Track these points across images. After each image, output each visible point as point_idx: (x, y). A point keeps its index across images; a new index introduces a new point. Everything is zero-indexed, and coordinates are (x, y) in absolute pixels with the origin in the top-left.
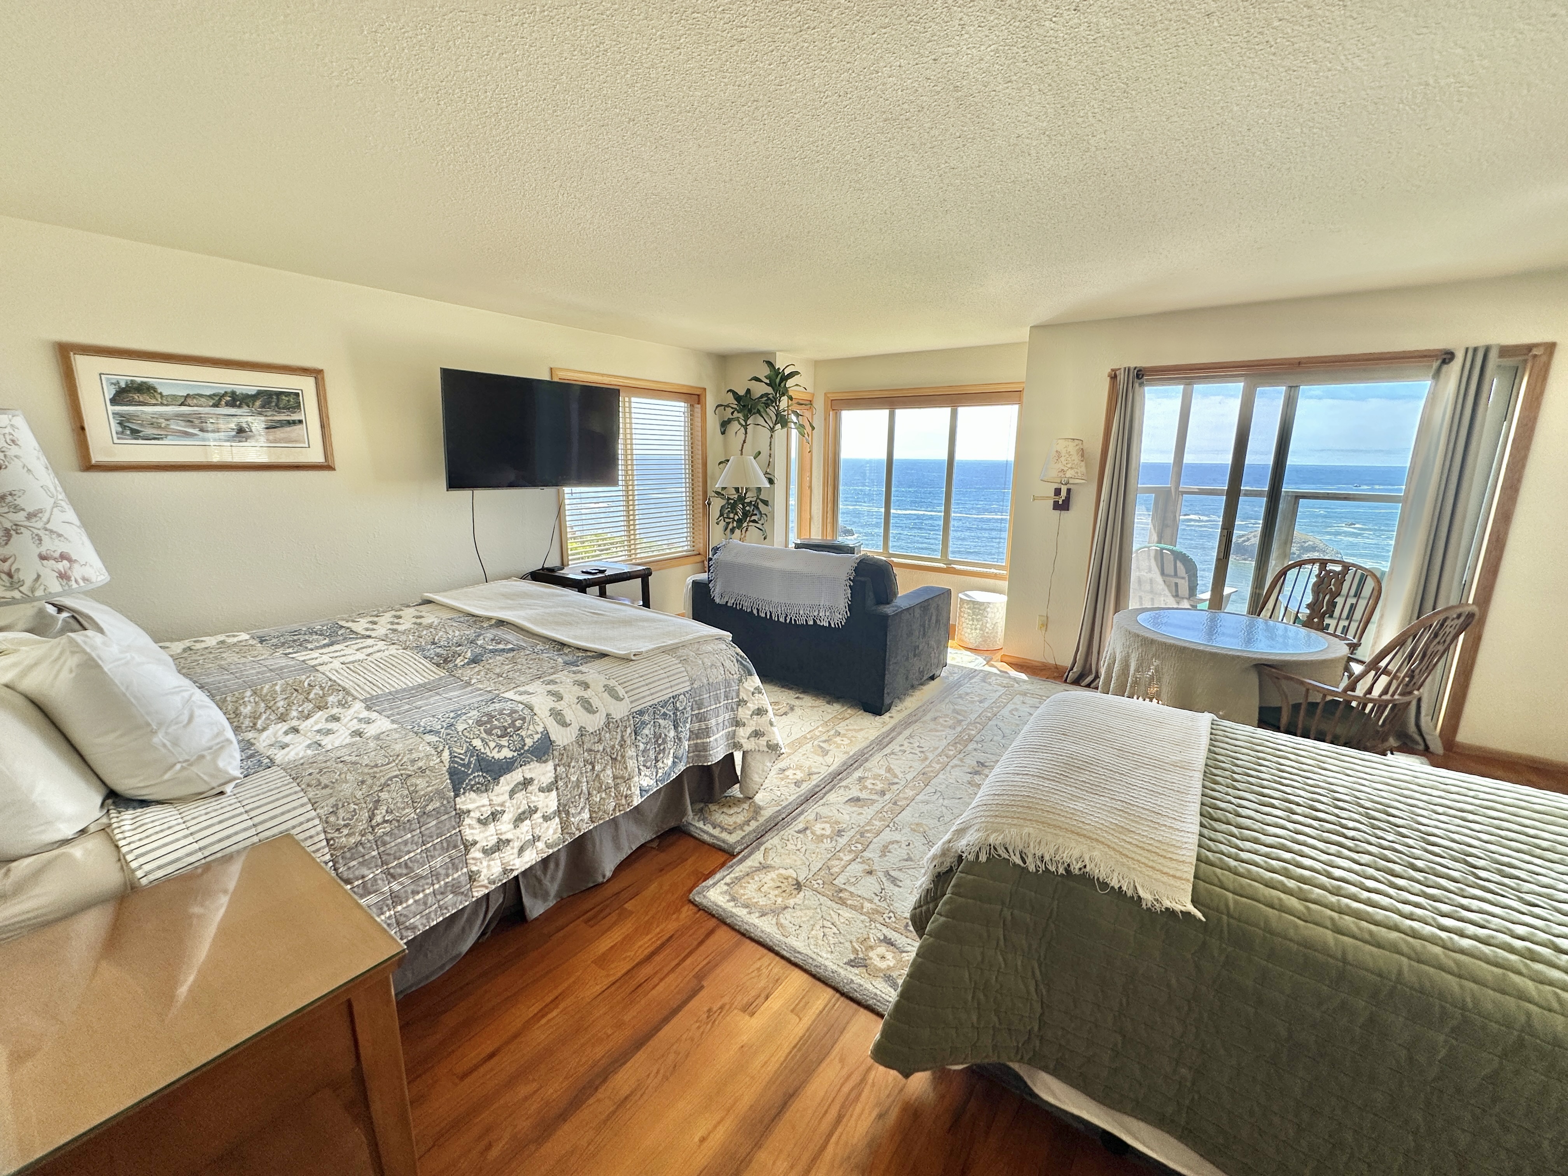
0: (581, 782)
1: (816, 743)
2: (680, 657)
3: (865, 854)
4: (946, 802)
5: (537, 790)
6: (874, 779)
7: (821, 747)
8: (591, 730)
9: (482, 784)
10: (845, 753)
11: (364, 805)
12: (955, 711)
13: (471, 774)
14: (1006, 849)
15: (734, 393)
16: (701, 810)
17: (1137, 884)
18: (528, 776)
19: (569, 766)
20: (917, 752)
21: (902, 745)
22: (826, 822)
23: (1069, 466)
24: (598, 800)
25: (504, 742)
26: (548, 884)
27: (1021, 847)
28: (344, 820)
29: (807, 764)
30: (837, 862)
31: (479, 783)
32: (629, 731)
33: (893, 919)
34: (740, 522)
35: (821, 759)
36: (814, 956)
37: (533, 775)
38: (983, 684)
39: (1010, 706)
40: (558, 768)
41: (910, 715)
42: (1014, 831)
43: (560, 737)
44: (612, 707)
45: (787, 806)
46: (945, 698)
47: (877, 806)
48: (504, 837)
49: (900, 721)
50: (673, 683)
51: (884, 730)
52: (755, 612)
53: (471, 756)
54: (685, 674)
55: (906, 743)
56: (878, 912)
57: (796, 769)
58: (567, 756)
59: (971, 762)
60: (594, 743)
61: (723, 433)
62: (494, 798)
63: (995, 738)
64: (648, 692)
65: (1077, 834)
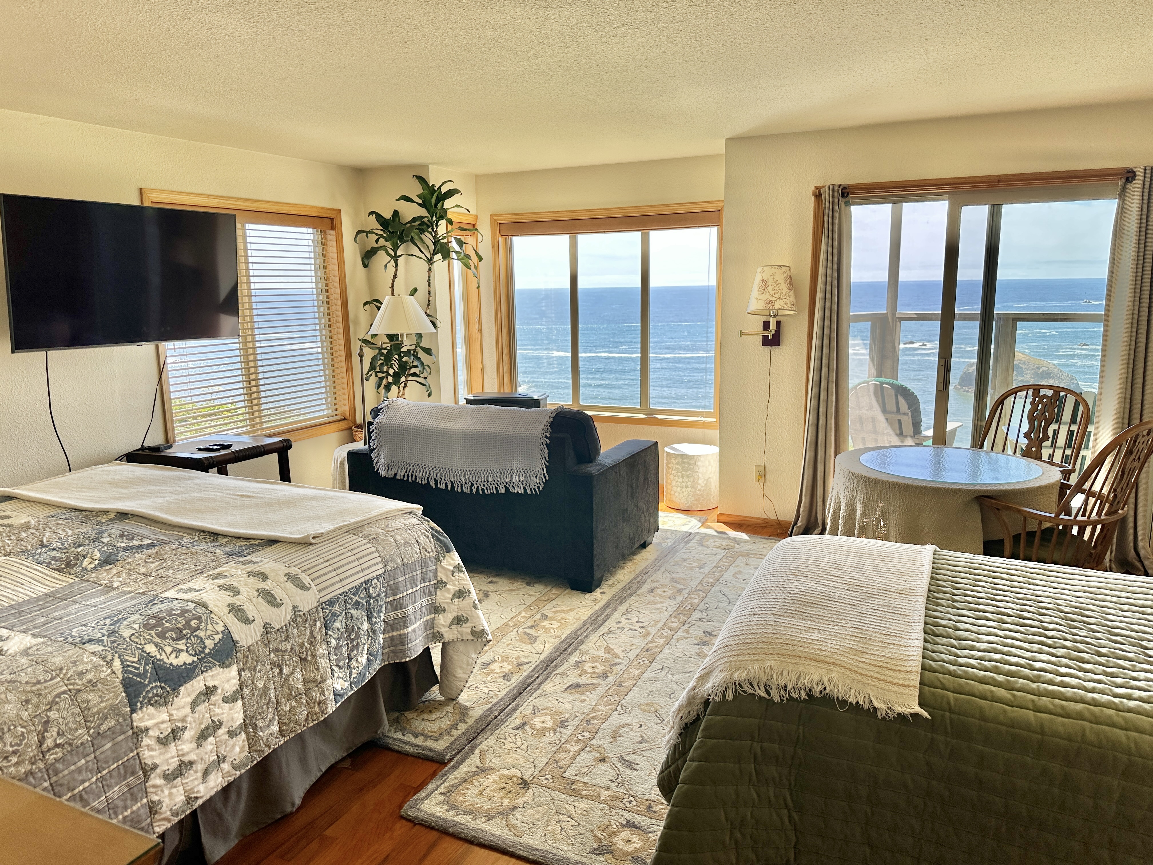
0: (269, 689)
1: (521, 630)
2: (368, 536)
3: (594, 742)
4: (675, 678)
5: (220, 701)
6: (593, 662)
7: (528, 634)
8: (277, 627)
9: (161, 697)
10: (556, 637)
11: (33, 728)
12: (673, 580)
13: (148, 685)
14: (751, 684)
15: (379, 217)
16: (397, 720)
17: (872, 698)
18: (210, 684)
19: (255, 670)
20: (637, 628)
21: (619, 622)
22: (546, 714)
23: (777, 296)
24: (288, 709)
25: (181, 645)
26: (229, 818)
27: (764, 680)
28: (11, 746)
29: (515, 654)
30: (564, 755)
31: (157, 695)
32: (318, 624)
33: (634, 803)
34: (397, 376)
35: (529, 647)
36: (554, 851)
37: (216, 683)
38: (701, 548)
39: (733, 570)
40: (243, 673)
41: (624, 588)
42: (756, 665)
43: (243, 636)
44: (298, 599)
45: (498, 702)
46: (661, 566)
47: (600, 691)
48: (186, 759)
49: (613, 597)
50: (364, 566)
51: (597, 607)
52: (432, 483)
53: (146, 664)
54: (377, 554)
55: (623, 620)
56: (616, 798)
57: (502, 662)
58: (253, 659)
59: (697, 632)
60: (281, 641)
61: (365, 266)
62: (174, 712)
63: (721, 605)
64: (337, 579)
65: (816, 660)
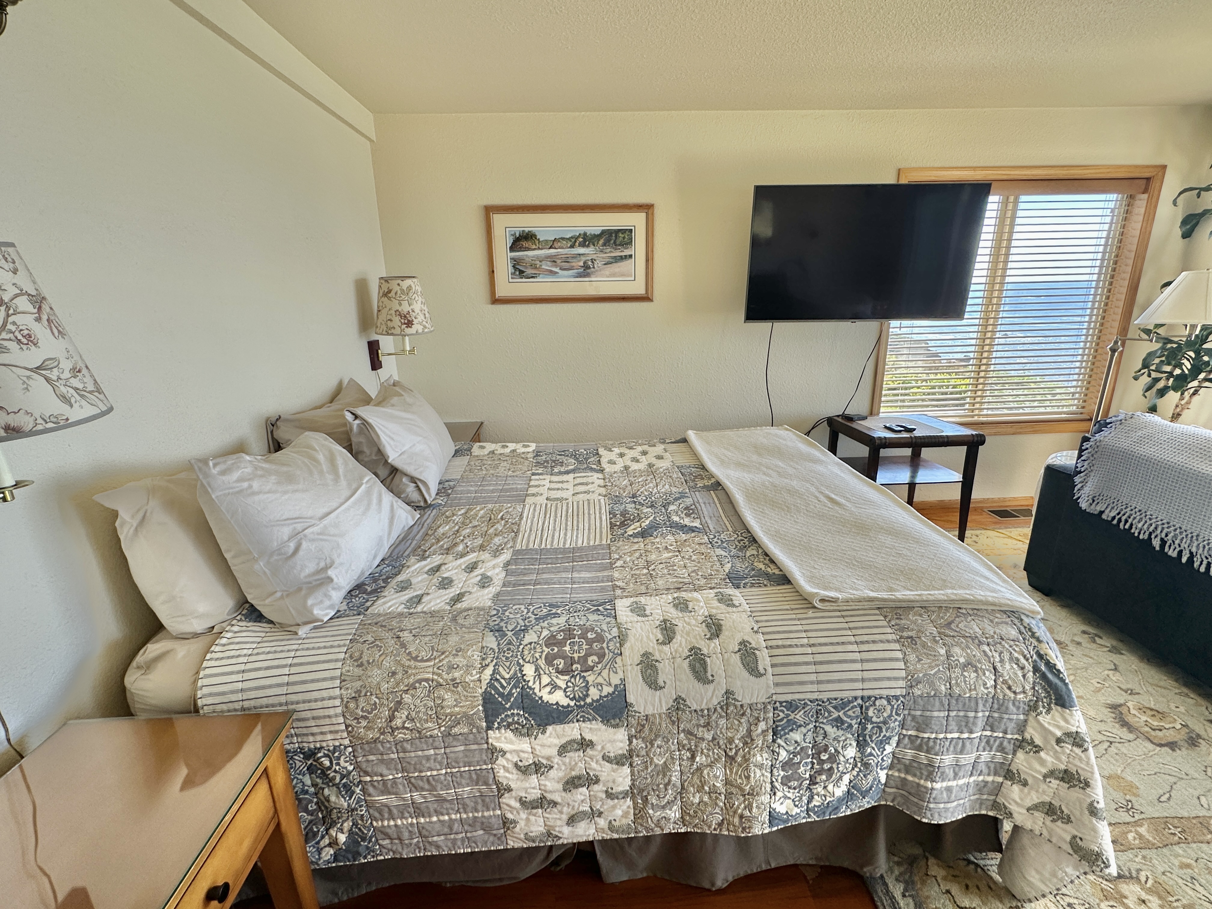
0: (669, 770)
5: (600, 758)
8: (694, 707)
9: (523, 726)
11: (385, 702)
13: (510, 709)
18: (588, 736)
19: (652, 745)
24: (697, 800)
25: (561, 681)
28: (362, 710)
31: (519, 724)
32: (762, 726)
34: (1183, 379)
37: (594, 739)
40: (634, 740)
43: (642, 702)
44: (739, 683)
48: (549, 796)
50: (866, 675)
53: (515, 686)
54: (901, 665)
58: (651, 730)
60: (698, 726)
61: (1185, 235)
62: (538, 748)
64: (813, 677)
